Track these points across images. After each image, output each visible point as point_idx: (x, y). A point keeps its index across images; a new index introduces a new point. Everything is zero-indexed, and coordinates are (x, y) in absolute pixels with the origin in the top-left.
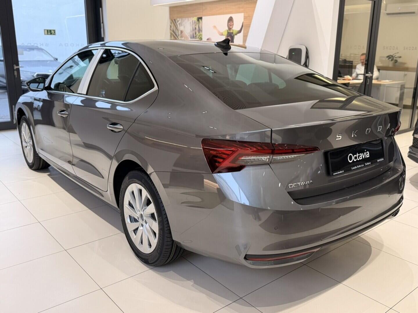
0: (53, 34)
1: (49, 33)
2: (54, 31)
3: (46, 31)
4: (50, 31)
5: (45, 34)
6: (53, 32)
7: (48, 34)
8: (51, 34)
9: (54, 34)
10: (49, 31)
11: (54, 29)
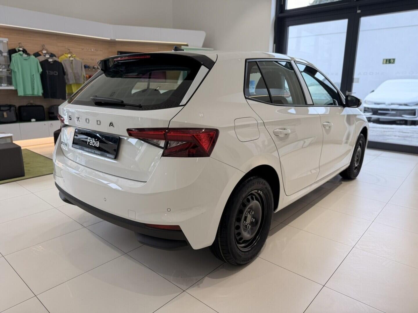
0: (392, 63)
1: (388, 62)
2: (394, 60)
3: (385, 61)
4: (390, 60)
5: (383, 63)
6: (392, 61)
7: (386, 63)
8: (390, 63)
9: (394, 63)
10: (388, 61)
11: (394, 58)
